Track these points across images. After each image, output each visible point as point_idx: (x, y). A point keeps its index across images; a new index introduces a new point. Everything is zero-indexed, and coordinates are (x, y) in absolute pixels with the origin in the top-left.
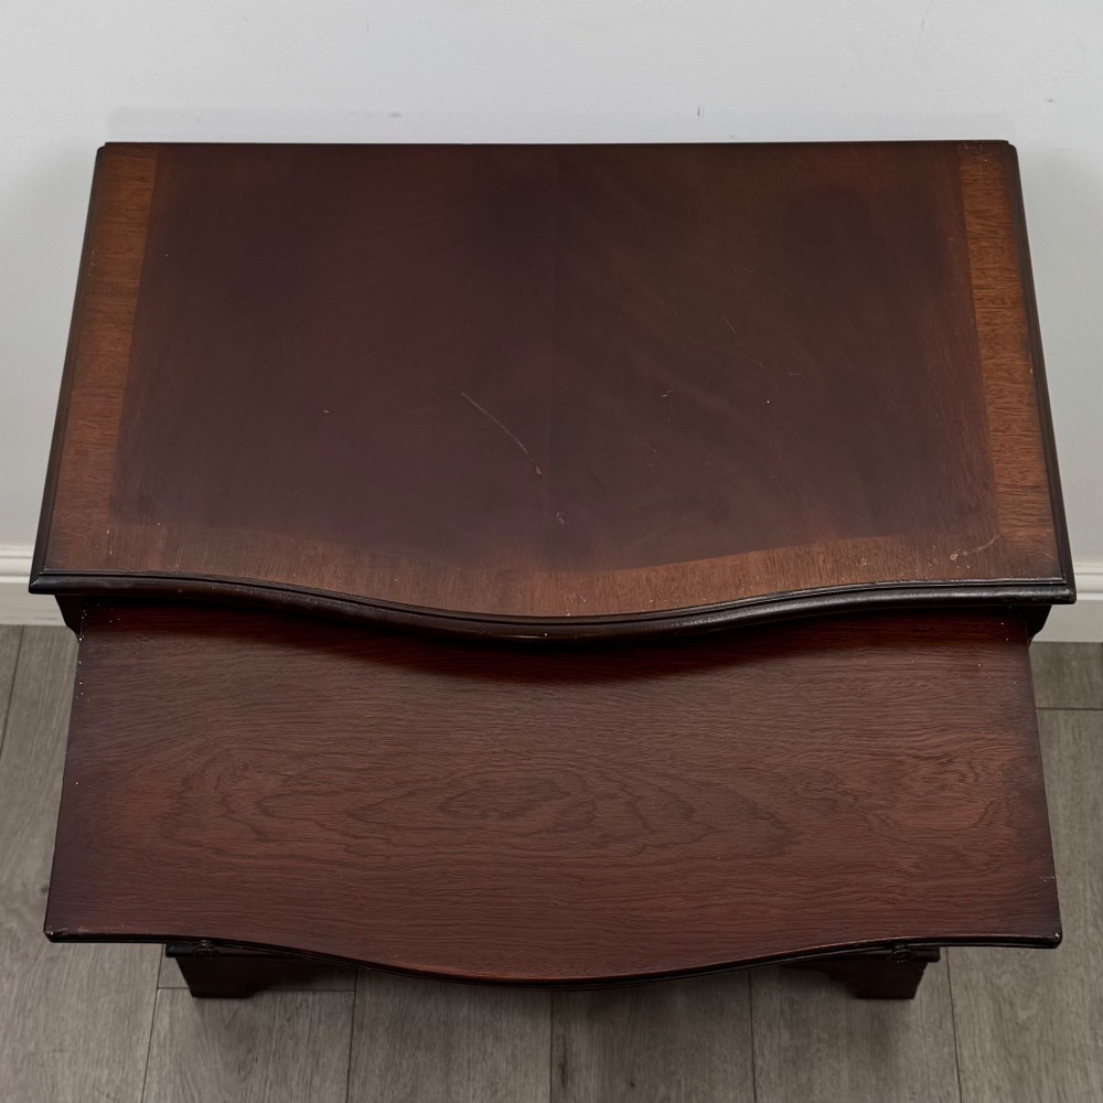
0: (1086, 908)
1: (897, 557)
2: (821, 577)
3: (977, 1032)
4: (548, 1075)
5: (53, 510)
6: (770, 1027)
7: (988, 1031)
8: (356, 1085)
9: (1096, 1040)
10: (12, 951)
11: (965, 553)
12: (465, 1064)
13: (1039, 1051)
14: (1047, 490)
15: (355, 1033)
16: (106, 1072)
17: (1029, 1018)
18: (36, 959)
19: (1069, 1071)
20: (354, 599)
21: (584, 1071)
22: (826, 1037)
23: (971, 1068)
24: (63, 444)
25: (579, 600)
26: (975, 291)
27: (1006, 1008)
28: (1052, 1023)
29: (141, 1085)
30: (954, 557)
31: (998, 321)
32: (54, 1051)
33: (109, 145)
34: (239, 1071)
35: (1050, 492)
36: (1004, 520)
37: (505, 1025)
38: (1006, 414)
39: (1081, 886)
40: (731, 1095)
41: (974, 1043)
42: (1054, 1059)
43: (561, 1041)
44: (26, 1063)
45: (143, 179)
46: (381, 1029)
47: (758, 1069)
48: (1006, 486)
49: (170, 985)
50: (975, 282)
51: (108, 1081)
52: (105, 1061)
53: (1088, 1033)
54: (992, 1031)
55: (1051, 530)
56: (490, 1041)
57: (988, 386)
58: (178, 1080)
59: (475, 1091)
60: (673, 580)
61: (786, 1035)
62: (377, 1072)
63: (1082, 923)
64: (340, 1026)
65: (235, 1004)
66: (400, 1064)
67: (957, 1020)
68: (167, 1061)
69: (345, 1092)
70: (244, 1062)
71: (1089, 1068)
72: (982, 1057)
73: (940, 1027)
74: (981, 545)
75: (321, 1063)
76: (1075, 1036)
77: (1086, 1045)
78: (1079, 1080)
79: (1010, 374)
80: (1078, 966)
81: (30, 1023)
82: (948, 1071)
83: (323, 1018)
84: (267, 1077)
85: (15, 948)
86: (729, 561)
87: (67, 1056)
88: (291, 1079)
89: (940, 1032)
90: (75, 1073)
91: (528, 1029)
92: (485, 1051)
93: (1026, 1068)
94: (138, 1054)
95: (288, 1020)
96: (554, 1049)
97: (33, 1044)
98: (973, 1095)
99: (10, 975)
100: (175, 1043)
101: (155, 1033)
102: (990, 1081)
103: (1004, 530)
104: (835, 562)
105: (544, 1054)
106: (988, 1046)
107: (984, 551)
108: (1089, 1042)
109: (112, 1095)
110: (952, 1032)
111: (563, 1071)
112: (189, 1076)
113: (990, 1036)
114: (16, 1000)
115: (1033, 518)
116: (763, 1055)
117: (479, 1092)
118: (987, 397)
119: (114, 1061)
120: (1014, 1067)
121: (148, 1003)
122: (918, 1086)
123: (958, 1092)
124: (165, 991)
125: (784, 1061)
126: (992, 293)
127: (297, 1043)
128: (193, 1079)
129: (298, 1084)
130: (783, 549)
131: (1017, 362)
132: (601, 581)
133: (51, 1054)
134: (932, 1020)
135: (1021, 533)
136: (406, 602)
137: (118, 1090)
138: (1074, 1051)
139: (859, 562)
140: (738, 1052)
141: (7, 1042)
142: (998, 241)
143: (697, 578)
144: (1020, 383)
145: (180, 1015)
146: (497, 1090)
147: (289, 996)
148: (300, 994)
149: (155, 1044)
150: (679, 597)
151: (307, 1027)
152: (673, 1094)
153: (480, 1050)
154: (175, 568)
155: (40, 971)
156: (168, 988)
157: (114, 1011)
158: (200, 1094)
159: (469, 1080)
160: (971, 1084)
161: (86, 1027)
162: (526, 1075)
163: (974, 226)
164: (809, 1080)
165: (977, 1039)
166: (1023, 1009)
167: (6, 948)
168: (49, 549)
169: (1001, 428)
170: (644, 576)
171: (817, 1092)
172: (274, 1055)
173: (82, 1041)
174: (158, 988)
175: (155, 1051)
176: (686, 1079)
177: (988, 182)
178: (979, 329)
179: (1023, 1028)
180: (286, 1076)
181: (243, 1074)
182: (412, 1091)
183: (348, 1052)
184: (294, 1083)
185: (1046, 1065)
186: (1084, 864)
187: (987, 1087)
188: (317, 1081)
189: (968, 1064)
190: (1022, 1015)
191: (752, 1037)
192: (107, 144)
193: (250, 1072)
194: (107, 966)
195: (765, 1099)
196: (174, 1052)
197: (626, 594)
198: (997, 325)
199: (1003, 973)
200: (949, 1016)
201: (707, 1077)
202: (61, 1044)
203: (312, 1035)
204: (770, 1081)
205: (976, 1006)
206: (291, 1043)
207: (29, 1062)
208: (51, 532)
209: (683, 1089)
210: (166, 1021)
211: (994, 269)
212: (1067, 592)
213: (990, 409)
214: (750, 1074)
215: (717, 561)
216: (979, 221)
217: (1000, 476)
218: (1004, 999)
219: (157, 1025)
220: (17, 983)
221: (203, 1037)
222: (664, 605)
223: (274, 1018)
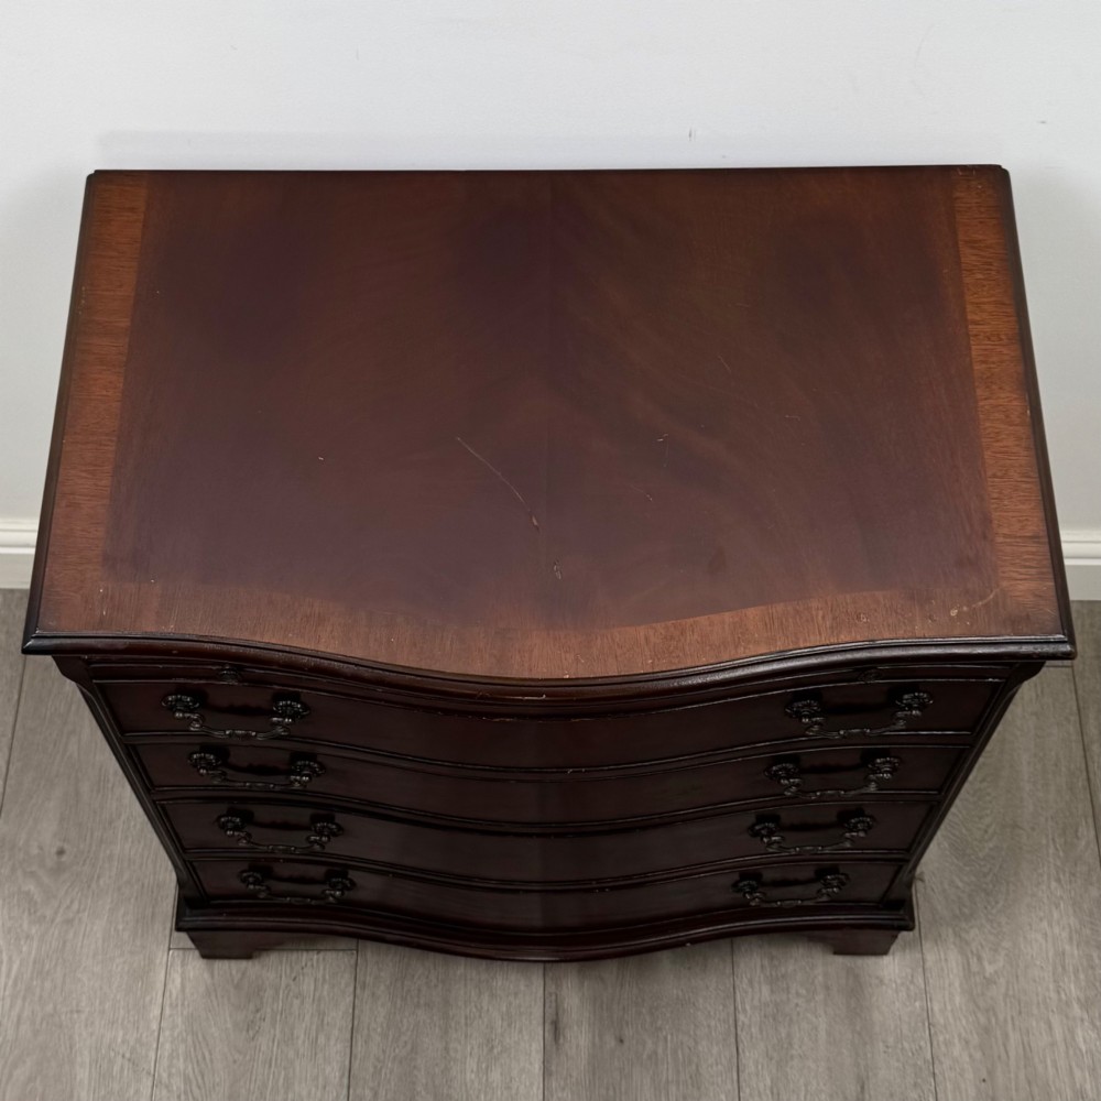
0: (1049, 862)
1: (897, 613)
2: (820, 634)
3: (947, 985)
4: (541, 1032)
5: (45, 567)
6: (751, 982)
7: (957, 984)
8: (359, 1044)
9: (1059, 993)
10: (30, 914)
11: (965, 609)
12: (463, 1021)
13: (1006, 1005)
14: (1046, 540)
15: (358, 991)
16: (121, 1033)
17: (996, 972)
18: (52, 921)
19: (1034, 1024)
20: (351, 660)
21: (575, 1028)
22: (804, 992)
23: (942, 1021)
24: (54, 497)
25: (577, 660)
26: (970, 327)
27: (974, 961)
28: (1017, 977)
29: (155, 1046)
30: (954, 613)
31: (995, 359)
32: (72, 1012)
33: (98, 172)
34: (248, 1031)
35: (1050, 543)
36: (1004, 572)
37: (500, 983)
38: (1004, 459)
39: (1044, 842)
40: (715, 1050)
41: (944, 997)
42: (1020, 1013)
43: (553, 997)
44: (44, 1025)
45: (132, 210)
46: (382, 987)
47: (740, 1023)
48: (1005, 536)
49: (181, 946)
50: (970, 317)
51: (123, 1042)
52: (120, 1021)
53: (1051, 986)
54: (961, 985)
55: (1052, 584)
56: (486, 998)
57: (985, 429)
58: (190, 1038)
59: (472, 1048)
60: (672, 638)
61: (765, 990)
62: (379, 1030)
63: (1045, 877)
64: (343, 985)
65: (243, 964)
66: (401, 1021)
67: (928, 975)
68: (179, 1021)
69: (348, 1051)
70: (252, 1022)
71: (1053, 1021)
72: (952, 1010)
73: (912, 982)
74: (982, 598)
75: (325, 1022)
76: (1040, 989)
77: (1050, 998)
78: (1044, 1034)
79: (1007, 417)
80: (1041, 920)
81: (48, 985)
82: (920, 1024)
83: (327, 977)
84: (275, 1036)
85: (32, 911)
86: (727, 617)
87: (83, 1016)
88: (298, 1038)
89: (912, 987)
90: (92, 1034)
91: (522, 988)
92: (482, 1008)
93: (993, 1021)
94: (151, 1015)
95: (295, 979)
96: (547, 1005)
97: (51, 1006)
98: (943, 1048)
99: (28, 937)
100: (186, 1003)
101: (167, 994)
102: (960, 1035)
103: (1005, 584)
104: (834, 618)
105: (538, 1011)
106: (958, 999)
107: (986, 605)
108: (1053, 995)
109: (128, 1055)
110: (923, 986)
111: (555, 1028)
112: (200, 1036)
113: (959, 990)
114: (35, 962)
115: (1033, 571)
116: (745, 1010)
117: (476, 1050)
118: (983, 440)
119: (129, 1021)
120: (983, 1020)
121: (161, 963)
122: (891, 1040)
123: (929, 1045)
124: (176, 953)
125: (765, 1016)
126: (987, 328)
127: (302, 1003)
128: (204, 1038)
129: (304, 1042)
130: (782, 604)
131: (1015, 403)
132: (599, 640)
133: (69, 1015)
134: (904, 974)
135: (1021, 587)
136: (402, 664)
137: (133, 1050)
138: (1038, 1004)
139: (858, 618)
140: (721, 1007)
141: (27, 1004)
142: (993, 273)
143: (696, 637)
144: (1017, 425)
145: (192, 975)
146: (493, 1047)
147: (294, 956)
148: (305, 954)
149: (167, 1002)
150: (678, 657)
151: (312, 987)
152: (660, 1051)
153: (476, 1007)
154: (170, 629)
155: (56, 932)
156: (178, 949)
157: (129, 971)
158: (211, 1054)
159: (466, 1036)
160: (941, 1038)
161: (101, 988)
162: (521, 1031)
163: (969, 257)
164: (789, 1035)
165: (947, 993)
166: (990, 963)
167: (24, 912)
168: (41, 610)
169: (999, 474)
170: (642, 634)
171: (796, 1047)
172: (281, 1014)
173: (98, 1001)
174: (169, 949)
175: (167, 1011)
176: (672, 1035)
177: (982, 209)
178: (976, 368)
179: (989, 982)
180: (292, 1034)
181: (251, 1033)
182: (412, 1049)
183: (351, 1011)
184: (300, 1042)
185: (1012, 1018)
186: (1047, 820)
187: (956, 1041)
188: (322, 1040)
189: (939, 1019)
190: (989, 969)
191: (735, 993)
192: (96, 171)
193: (257, 1032)
194: (120, 927)
195: (747, 1054)
196: (185, 1013)
197: (625, 654)
198: (994, 363)
199: (972, 927)
200: (920, 970)
201: (692, 1033)
202: (77, 1005)
203: (317, 995)
204: (752, 1037)
205: (946, 960)
206: (296, 1002)
207: (48, 1023)
208: (44, 591)
209: (669, 1044)
210: (178, 981)
211: (989, 303)
212: (1068, 648)
213: (987, 454)
214: (733, 1029)
215: (715, 618)
216: (975, 252)
217: (999, 526)
218: (972, 952)
219: (169, 986)
220: (35, 945)
221: (213, 998)
222: (663, 665)
223: (281, 977)
